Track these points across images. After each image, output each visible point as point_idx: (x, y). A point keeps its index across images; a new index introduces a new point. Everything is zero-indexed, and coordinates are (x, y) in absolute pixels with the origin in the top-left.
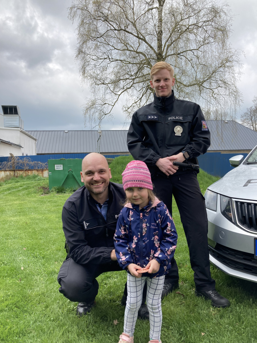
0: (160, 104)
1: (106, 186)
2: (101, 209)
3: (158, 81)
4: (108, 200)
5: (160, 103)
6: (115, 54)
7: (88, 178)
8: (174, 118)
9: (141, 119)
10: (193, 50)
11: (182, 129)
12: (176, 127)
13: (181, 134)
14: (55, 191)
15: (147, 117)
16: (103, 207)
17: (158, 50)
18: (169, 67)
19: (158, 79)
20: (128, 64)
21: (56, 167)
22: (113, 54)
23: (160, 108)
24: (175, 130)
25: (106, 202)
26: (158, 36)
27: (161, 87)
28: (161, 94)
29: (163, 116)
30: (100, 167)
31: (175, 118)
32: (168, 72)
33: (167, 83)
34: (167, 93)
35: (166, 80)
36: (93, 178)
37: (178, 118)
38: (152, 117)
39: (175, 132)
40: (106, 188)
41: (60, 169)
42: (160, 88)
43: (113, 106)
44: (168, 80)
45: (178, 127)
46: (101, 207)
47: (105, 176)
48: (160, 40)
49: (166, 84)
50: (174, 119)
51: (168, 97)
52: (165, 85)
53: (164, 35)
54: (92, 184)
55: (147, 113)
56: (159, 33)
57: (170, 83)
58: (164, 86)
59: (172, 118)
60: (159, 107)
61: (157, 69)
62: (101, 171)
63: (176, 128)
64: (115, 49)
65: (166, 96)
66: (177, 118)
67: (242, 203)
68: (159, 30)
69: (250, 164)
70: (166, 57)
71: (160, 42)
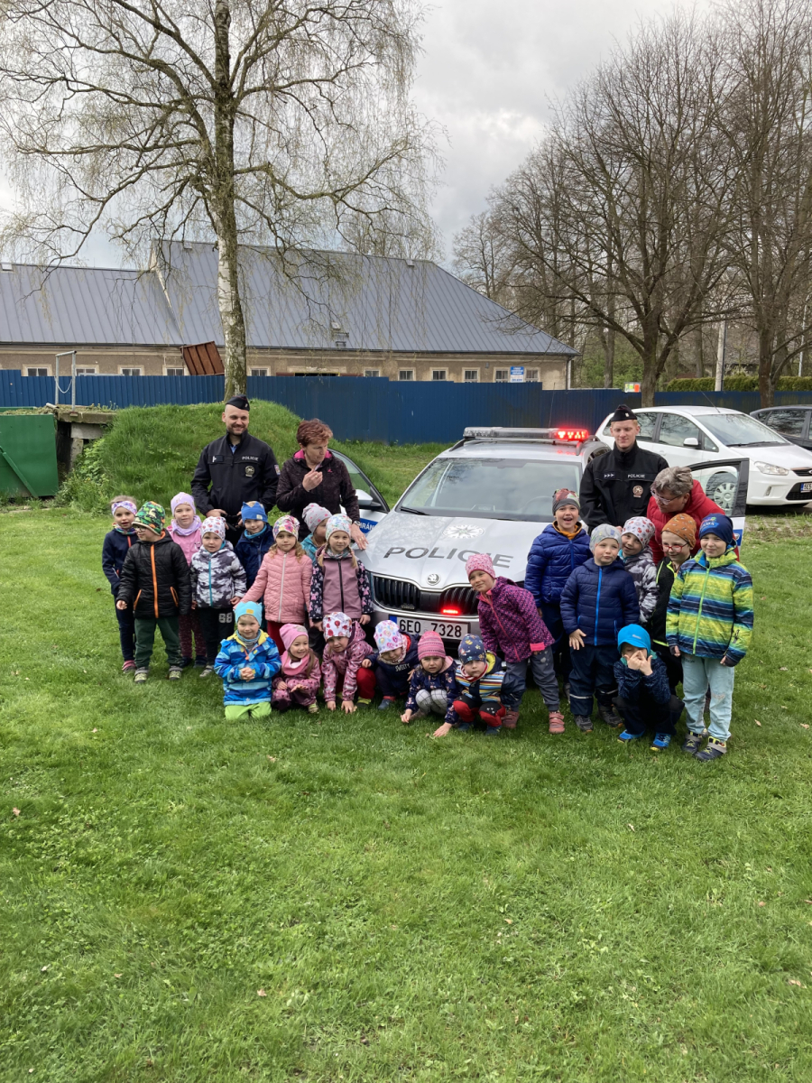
6: (87, 67)
10: (320, 83)
17: (218, 71)
20: (126, 103)
22: (78, 68)
26: (216, 27)
43: (87, 234)
48: (222, 41)
53: (232, 25)
56: (220, 15)
64: (82, 45)
67: (380, 578)
68: (221, 6)
69: (404, 510)
70: (245, 93)
71: (224, 47)
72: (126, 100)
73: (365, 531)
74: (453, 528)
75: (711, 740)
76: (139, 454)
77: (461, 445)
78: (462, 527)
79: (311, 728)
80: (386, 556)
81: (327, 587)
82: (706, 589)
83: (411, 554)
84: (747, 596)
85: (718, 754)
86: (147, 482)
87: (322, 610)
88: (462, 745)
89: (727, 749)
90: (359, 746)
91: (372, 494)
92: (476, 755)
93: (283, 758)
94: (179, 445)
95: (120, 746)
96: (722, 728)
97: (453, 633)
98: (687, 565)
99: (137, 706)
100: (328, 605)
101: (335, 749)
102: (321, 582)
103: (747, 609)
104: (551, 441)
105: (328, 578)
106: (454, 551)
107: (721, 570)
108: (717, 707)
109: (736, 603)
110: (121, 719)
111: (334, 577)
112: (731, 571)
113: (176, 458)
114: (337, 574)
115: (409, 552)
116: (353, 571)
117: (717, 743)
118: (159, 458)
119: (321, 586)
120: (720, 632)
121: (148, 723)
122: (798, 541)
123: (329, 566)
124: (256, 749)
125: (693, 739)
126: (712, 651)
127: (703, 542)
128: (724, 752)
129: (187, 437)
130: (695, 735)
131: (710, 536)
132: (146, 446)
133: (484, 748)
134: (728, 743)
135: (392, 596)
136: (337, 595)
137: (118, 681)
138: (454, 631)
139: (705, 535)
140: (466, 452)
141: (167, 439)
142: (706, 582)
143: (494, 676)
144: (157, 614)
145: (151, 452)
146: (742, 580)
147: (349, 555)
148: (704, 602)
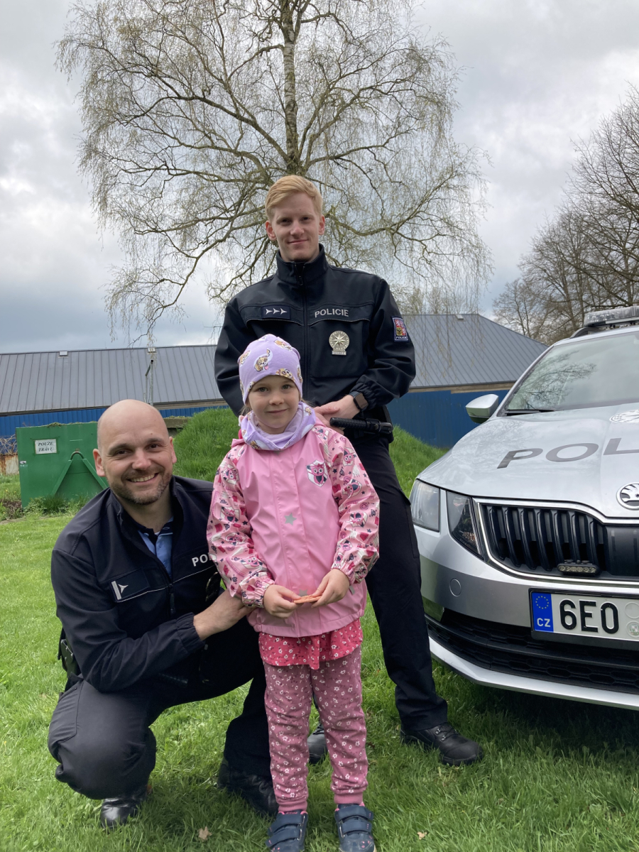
0: (291, 280)
1: (165, 482)
2: (155, 544)
3: (286, 221)
4: (171, 520)
5: (292, 276)
6: (182, 158)
7: (120, 465)
8: (327, 312)
9: (248, 317)
10: (374, 149)
11: (348, 338)
12: (333, 334)
13: (346, 350)
14: (37, 509)
15: (263, 311)
16: (159, 538)
17: (289, 148)
18: (310, 189)
19: (285, 216)
20: (215, 181)
21: (37, 448)
22: (176, 157)
23: (293, 289)
24: (331, 343)
25: (166, 525)
26: (286, 115)
27: (295, 236)
28: (294, 254)
29: (302, 309)
30: (148, 433)
31: (331, 311)
32: (310, 201)
33: (307, 227)
34: (308, 251)
35: (305, 219)
36: (131, 464)
37: (338, 312)
38: (275, 311)
39: (332, 345)
40: (165, 487)
41: (49, 452)
42: (292, 239)
43: (184, 285)
44: (310, 220)
45: (337, 335)
46: (153, 539)
47: (161, 456)
48: (291, 123)
49: (305, 230)
50: (328, 314)
51: (310, 262)
52: (303, 232)
53: (301, 112)
54: (130, 480)
55: (260, 301)
56: (288, 105)
57: (314, 226)
58: (302, 234)
59: (323, 312)
60: (291, 287)
61: (283, 192)
62: (152, 445)
63: (333, 336)
64: (181, 144)
65: (307, 260)
66: (334, 312)
67: (496, 508)
68: (289, 98)
70: (310, 163)
71: (293, 128)
72: (216, 178)
80: (503, 465)
115: (555, 451)
132: (214, 442)
135: (534, 545)
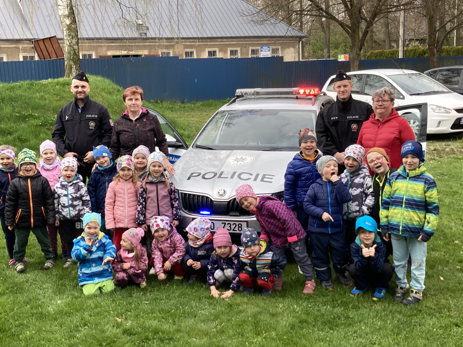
67: (185, 194)
69: (198, 147)
73: (172, 162)
74: (232, 158)
75: (412, 291)
76: (9, 116)
77: (234, 101)
78: (239, 157)
79: (143, 298)
80: (189, 178)
81: (149, 201)
82: (407, 191)
83: (206, 177)
84: (433, 195)
85: (417, 300)
86: (15, 135)
87: (145, 217)
88: (247, 304)
89: (423, 296)
90: (177, 308)
91: (175, 137)
92: (257, 309)
93: (126, 319)
94: (37, 109)
95: (13, 317)
96: (419, 283)
97: (236, 229)
98: (393, 176)
99: (22, 289)
100: (149, 213)
101: (161, 311)
102: (145, 198)
103: (435, 203)
104: (295, 96)
105: (149, 195)
106: (235, 173)
107: (417, 178)
108: (416, 269)
109: (427, 199)
110: (12, 298)
111: (153, 195)
112: (423, 178)
113: (35, 118)
114: (155, 193)
115: (205, 174)
116: (166, 190)
117: (416, 293)
118: (23, 118)
119: (145, 201)
120: (417, 219)
121: (30, 300)
122: (460, 157)
123: (149, 187)
124: (107, 314)
125: (400, 291)
126: (412, 232)
127: (404, 160)
128: (421, 298)
129: (42, 103)
130: (402, 288)
131: (409, 156)
132: (13, 110)
133: (262, 304)
134: (423, 293)
135: (194, 205)
136: (155, 207)
137: (7, 273)
138: (237, 227)
139: (405, 155)
140: (238, 106)
141: (28, 104)
142: (407, 187)
143: (266, 255)
144: (32, 225)
145: (17, 114)
146: (430, 184)
147: (163, 179)
148: (407, 200)
